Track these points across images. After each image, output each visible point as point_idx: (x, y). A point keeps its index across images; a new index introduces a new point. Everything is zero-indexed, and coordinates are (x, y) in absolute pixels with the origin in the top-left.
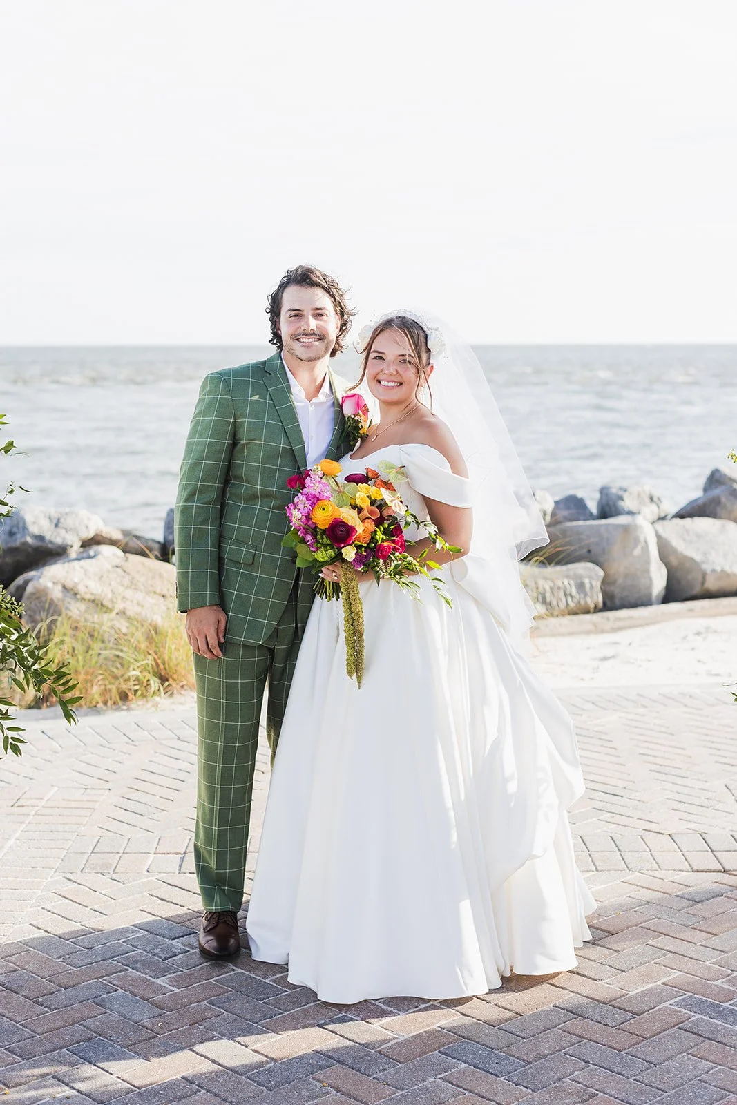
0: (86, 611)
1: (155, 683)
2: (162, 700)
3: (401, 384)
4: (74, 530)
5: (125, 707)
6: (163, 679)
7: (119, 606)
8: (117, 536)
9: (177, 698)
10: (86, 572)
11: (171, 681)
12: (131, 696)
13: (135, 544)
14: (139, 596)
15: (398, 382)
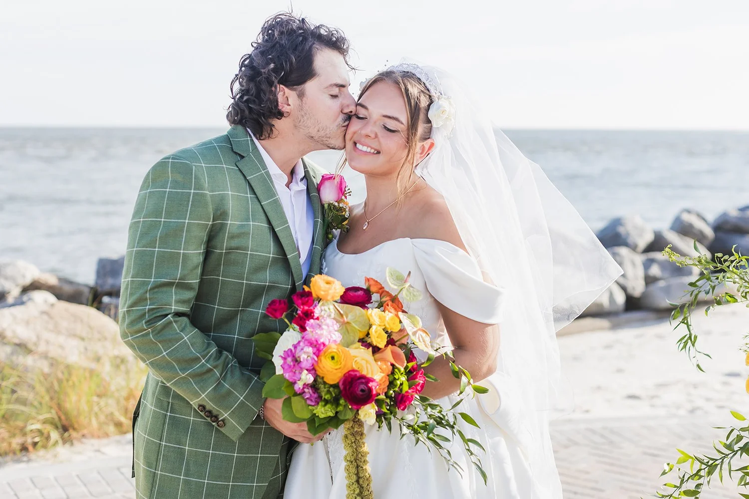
0: (12, 354)
1: (55, 435)
2: (63, 451)
3: (379, 152)
4: (12, 279)
5: (25, 459)
6: (65, 429)
7: (42, 348)
8: (52, 281)
9: (78, 446)
10: (15, 318)
11: (71, 431)
12: (30, 448)
13: (67, 289)
14: (61, 339)
15: (375, 150)
